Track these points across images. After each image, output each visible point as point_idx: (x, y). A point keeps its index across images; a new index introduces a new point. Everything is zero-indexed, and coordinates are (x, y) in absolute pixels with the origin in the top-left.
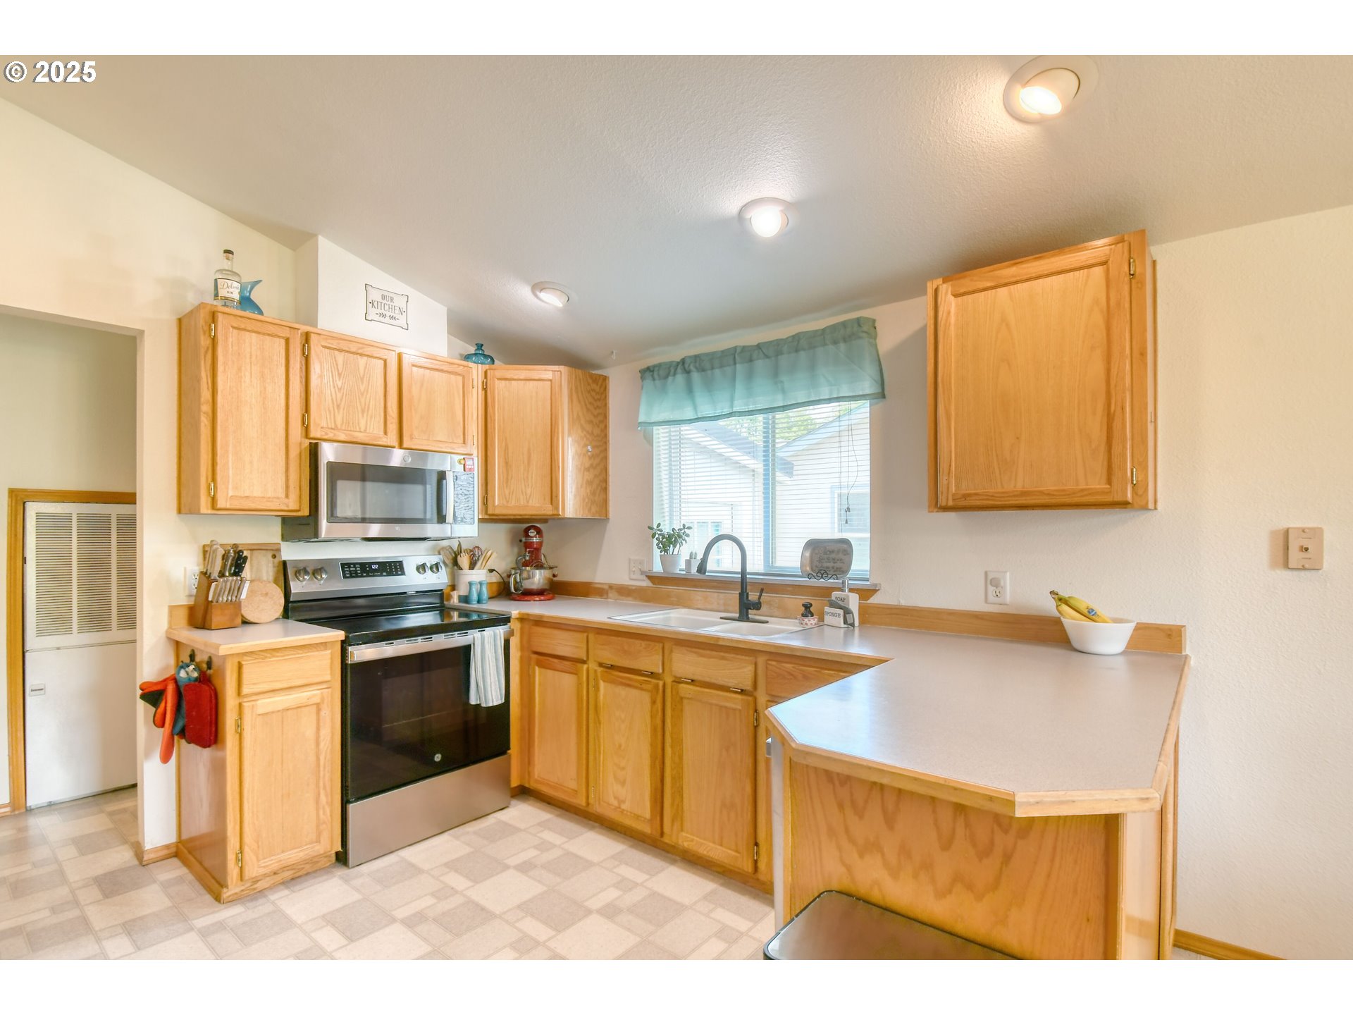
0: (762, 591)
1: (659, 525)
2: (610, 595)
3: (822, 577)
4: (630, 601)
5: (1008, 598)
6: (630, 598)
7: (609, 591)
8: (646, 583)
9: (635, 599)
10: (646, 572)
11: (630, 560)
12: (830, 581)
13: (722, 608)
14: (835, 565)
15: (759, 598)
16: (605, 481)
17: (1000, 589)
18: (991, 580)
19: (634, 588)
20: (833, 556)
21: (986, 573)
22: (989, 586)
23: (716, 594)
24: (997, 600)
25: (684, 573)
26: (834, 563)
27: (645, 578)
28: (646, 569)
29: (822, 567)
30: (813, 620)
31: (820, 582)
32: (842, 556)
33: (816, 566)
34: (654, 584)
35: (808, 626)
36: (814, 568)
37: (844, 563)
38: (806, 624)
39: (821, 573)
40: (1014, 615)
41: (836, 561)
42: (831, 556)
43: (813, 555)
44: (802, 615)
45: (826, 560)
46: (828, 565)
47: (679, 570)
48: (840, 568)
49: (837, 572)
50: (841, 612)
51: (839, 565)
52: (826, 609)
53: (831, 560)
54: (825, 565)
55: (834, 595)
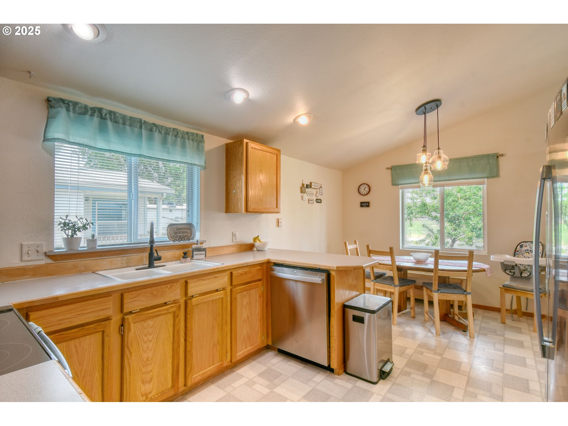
0: (156, 251)
3: (182, 240)
5: (238, 240)
8: (46, 261)
10: (46, 253)
11: (22, 245)
13: (125, 265)
14: (184, 234)
15: (158, 254)
17: (236, 237)
18: (234, 235)
20: (182, 230)
21: (233, 233)
22: (234, 237)
24: (235, 241)
25: (86, 249)
26: (183, 233)
27: (44, 257)
28: (45, 250)
29: (177, 236)
30: (189, 259)
31: (182, 242)
32: (187, 231)
33: (174, 236)
34: (55, 261)
35: (187, 262)
36: (173, 237)
37: (188, 233)
38: (187, 261)
39: (181, 239)
40: (240, 245)
41: (184, 232)
42: (181, 231)
43: (173, 231)
44: (183, 258)
45: (178, 233)
46: (180, 234)
47: (80, 248)
48: (187, 236)
49: (189, 237)
50: (204, 252)
51: (186, 234)
52: (195, 253)
53: (181, 232)
54: (178, 235)
55: (194, 246)
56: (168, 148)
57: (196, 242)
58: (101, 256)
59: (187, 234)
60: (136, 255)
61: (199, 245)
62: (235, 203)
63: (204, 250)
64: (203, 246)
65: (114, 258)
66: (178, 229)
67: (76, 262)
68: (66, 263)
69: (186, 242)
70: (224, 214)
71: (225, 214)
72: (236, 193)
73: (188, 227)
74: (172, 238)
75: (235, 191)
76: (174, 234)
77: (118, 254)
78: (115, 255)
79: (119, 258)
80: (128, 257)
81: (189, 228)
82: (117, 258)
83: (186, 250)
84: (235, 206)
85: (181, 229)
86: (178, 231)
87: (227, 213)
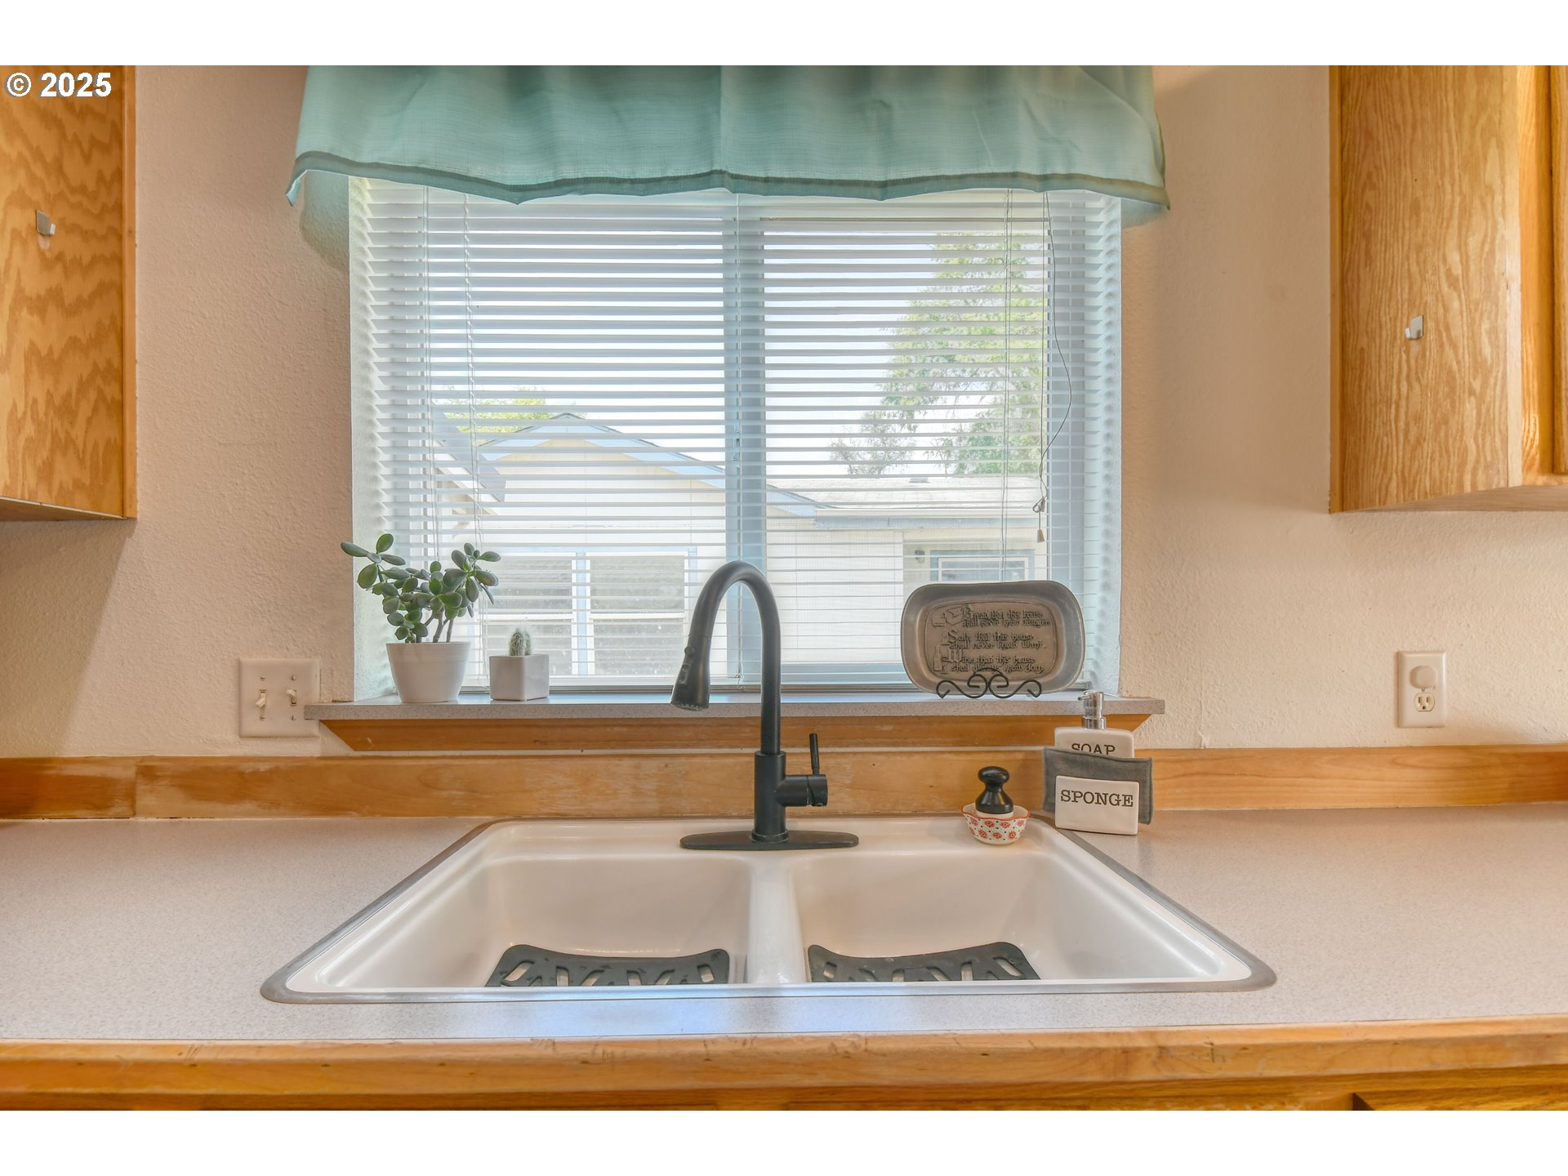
0: (813, 742)
1: (385, 541)
2: (145, 800)
3: (988, 685)
4: (244, 818)
5: (1444, 711)
6: (249, 806)
7: (141, 787)
8: (319, 745)
9: (273, 806)
10: (320, 708)
11: (239, 667)
12: (1016, 697)
13: (652, 805)
14: (1009, 653)
15: (815, 766)
16: (118, 374)
17: (1429, 692)
18: (1414, 673)
19: (263, 767)
20: (1000, 629)
21: (1399, 657)
22: (1408, 687)
23: (626, 763)
24: (1425, 718)
25: (486, 701)
26: (1005, 648)
27: (314, 728)
28: (318, 693)
29: (964, 659)
30: (1016, 821)
31: (989, 704)
32: (1028, 630)
33: (944, 659)
34: (355, 750)
35: (1000, 841)
36: (938, 666)
37: (1038, 646)
38: (997, 836)
39: (985, 678)
40: (1465, 749)
41: (1010, 640)
42: (991, 630)
43: (946, 630)
44: (981, 807)
45: (974, 641)
46: (984, 653)
47: (462, 693)
48: (1030, 661)
49: (1042, 671)
50: (1132, 788)
51: (1020, 652)
52: (1063, 783)
53: (992, 641)
54: (973, 654)
55: (1065, 736)
56: (885, 105)
57: (1081, 709)
58: (544, 743)
59: (1029, 653)
60: (711, 756)
61: (1104, 733)
62: (1418, 419)
63: (1136, 769)
64: (1126, 743)
65: (601, 762)
66: (975, 617)
67: (432, 762)
68: (390, 763)
69: (1020, 702)
70: (1323, 524)
71: (1326, 518)
72: (1431, 336)
73: (1040, 609)
74: (932, 671)
75: (1416, 323)
76: (947, 651)
77: (624, 742)
78: (606, 742)
79: (626, 762)
80: (667, 760)
81: (1046, 616)
82: (616, 762)
83: (1005, 757)
84: (1420, 441)
85: (993, 619)
86: (971, 631)
87: (1346, 514)
